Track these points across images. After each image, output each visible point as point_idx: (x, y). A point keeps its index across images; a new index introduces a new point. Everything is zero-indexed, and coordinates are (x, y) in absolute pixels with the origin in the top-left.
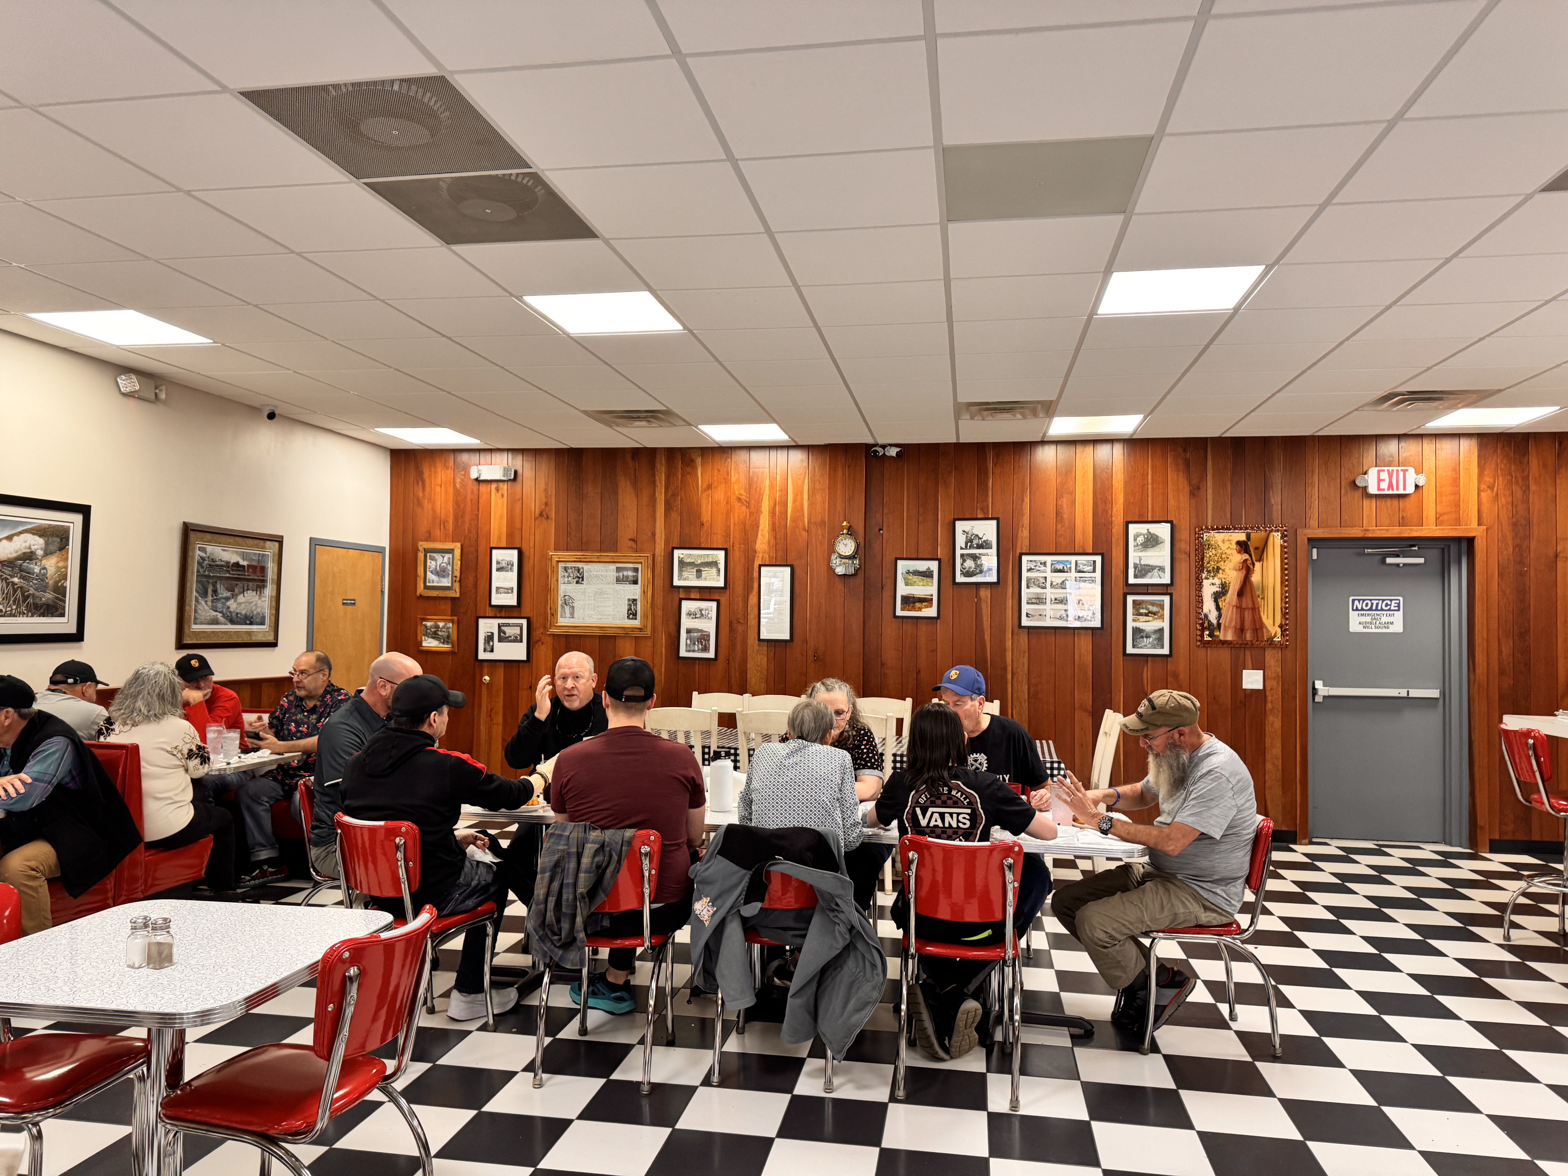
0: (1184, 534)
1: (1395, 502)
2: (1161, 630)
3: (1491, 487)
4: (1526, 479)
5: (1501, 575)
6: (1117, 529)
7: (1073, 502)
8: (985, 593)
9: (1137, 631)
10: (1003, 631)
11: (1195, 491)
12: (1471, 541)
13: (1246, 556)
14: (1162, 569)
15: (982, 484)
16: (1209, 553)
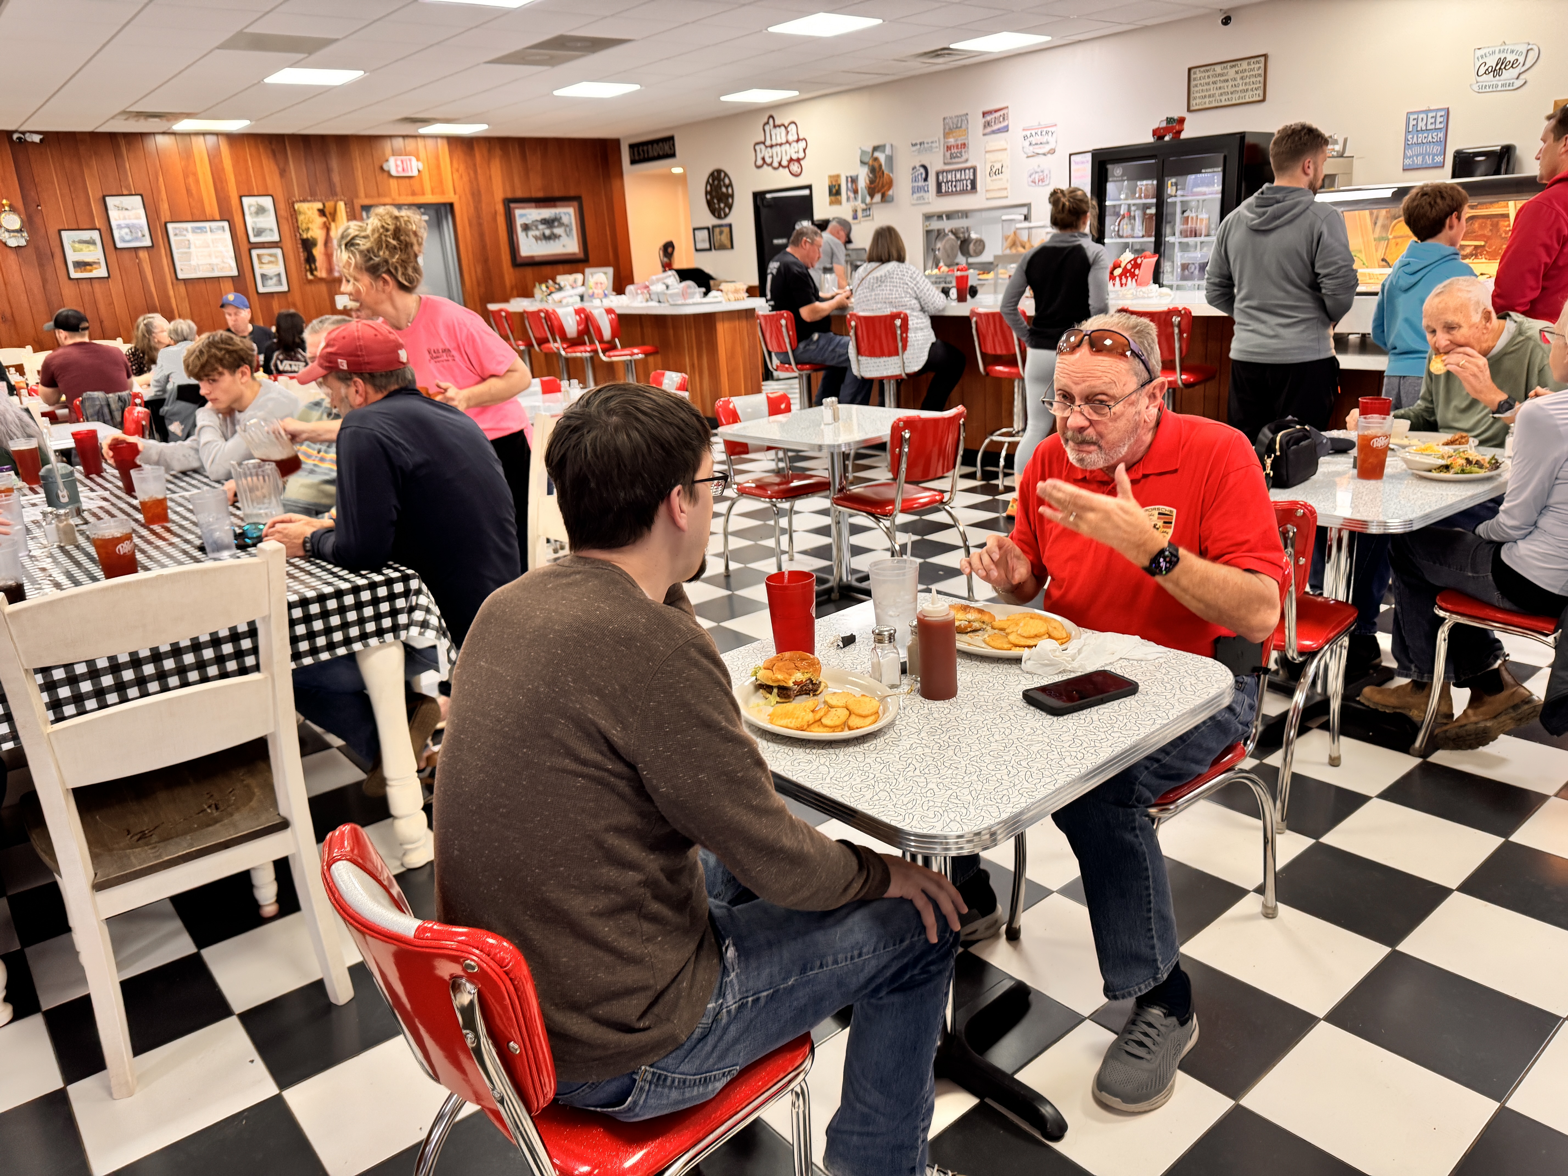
0: (282, 205)
1: (407, 180)
2: (279, 275)
3: (458, 170)
4: (475, 165)
5: (470, 225)
6: (235, 201)
7: (197, 181)
8: (143, 255)
9: (263, 276)
10: (164, 283)
11: (283, 173)
12: (451, 205)
13: (324, 219)
14: (271, 230)
15: (120, 167)
16: (301, 218)
